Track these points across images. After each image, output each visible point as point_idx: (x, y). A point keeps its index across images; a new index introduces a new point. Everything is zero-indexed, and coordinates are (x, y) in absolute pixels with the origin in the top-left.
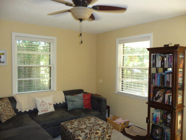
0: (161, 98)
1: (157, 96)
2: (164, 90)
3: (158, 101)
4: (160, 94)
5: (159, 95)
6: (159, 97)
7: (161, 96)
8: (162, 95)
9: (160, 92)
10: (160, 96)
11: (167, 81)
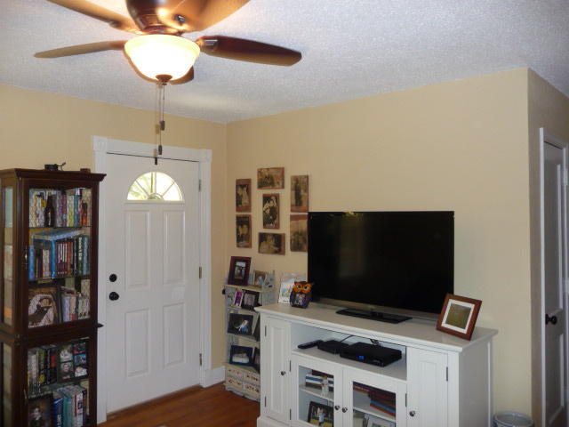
0: (51, 313)
1: (32, 309)
2: (52, 290)
3: (44, 322)
4: (45, 300)
5: (38, 306)
6: (41, 312)
7: (48, 308)
8: (50, 303)
9: (38, 297)
10: (43, 308)
11: (61, 261)
